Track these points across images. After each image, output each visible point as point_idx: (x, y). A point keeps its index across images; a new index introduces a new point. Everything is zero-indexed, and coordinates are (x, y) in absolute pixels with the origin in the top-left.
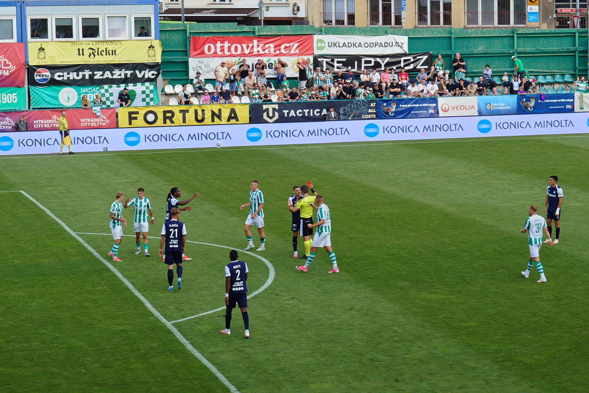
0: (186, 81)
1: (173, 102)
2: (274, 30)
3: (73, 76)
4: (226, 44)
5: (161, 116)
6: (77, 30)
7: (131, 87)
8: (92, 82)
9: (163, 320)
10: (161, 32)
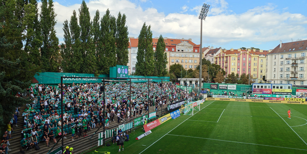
0: (295, 95)
1: (293, 97)
3: (278, 93)
5: (291, 99)
6: (279, 87)
7: (287, 95)
8: (281, 94)
9: (289, 126)
10: (292, 88)
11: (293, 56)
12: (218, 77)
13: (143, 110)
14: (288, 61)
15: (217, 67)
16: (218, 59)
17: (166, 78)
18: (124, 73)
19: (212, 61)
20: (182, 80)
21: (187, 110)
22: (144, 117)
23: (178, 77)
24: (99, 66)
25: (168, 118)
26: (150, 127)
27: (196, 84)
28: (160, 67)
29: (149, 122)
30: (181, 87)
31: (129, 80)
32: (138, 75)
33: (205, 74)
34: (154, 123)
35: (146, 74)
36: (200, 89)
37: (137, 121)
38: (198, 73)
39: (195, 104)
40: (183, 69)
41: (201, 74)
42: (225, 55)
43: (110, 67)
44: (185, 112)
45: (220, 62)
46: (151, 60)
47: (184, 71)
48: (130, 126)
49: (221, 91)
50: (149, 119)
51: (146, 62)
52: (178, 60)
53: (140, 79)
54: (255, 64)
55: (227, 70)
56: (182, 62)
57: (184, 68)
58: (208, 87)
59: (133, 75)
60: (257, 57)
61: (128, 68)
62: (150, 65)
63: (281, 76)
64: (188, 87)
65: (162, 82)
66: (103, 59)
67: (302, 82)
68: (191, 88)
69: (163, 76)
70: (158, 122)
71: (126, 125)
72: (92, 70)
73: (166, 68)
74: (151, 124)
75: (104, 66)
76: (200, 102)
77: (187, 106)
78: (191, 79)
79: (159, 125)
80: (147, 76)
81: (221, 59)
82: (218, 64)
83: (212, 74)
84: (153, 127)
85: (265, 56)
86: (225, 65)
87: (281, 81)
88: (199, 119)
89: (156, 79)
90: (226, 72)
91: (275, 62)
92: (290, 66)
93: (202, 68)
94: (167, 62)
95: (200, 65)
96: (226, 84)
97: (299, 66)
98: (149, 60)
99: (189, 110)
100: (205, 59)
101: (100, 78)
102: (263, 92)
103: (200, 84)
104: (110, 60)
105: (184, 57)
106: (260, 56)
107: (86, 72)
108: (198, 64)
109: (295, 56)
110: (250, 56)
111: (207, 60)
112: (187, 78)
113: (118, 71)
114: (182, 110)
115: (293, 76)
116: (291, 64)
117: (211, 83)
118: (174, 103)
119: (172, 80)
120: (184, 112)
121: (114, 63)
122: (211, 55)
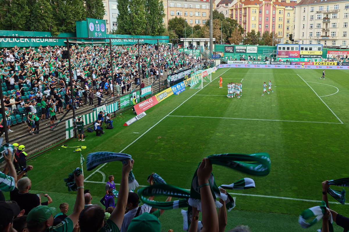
0: (326, 58)
1: (323, 61)
2: (343, 50)
3: (307, 56)
4: (334, 52)
5: (321, 64)
6: (308, 49)
7: (317, 59)
8: (310, 57)
9: (318, 96)
10: (323, 50)
11: (325, 8)
12: (234, 37)
13: (133, 84)
14: (320, 15)
15: (233, 22)
16: (234, 11)
17: (163, 37)
18: (100, 30)
19: (227, 13)
20: (186, 40)
21: (194, 82)
22: (133, 94)
23: (181, 36)
24: (59, 19)
25: (168, 93)
26: (144, 108)
27: (205, 46)
28: (154, 22)
29: (141, 100)
30: (186, 50)
31: (108, 41)
32: (121, 33)
33: (217, 32)
34: (149, 101)
35: (134, 32)
36: (210, 53)
37: (124, 100)
38: (208, 30)
39: (205, 74)
40: (187, 25)
41: (212, 32)
42: (243, 6)
43: (75, 21)
44: (192, 85)
45: (236, 15)
46: (140, 11)
47: (189, 28)
48: (114, 107)
49: (239, 54)
50: (142, 97)
51: (133, 14)
52: (179, 12)
53: (124, 40)
54: (281, 18)
55: (246, 26)
56: (185, 15)
57: (189, 24)
58: (222, 50)
59: (113, 33)
60: (283, 10)
61: (105, 23)
62: (139, 19)
63: (311, 34)
64: (194, 51)
65: (158, 44)
66: (64, 9)
67: (334, 41)
68: (198, 51)
69: (159, 35)
70: (155, 99)
71: (108, 106)
72: (46, 26)
73: (163, 24)
74: (145, 103)
75: (65, 19)
76: (211, 71)
77: (194, 76)
78: (198, 39)
79: (156, 103)
80: (136, 35)
81: (238, 10)
82: (234, 18)
83: (226, 32)
84: (147, 107)
85: (292, 8)
86: (243, 20)
87: (311, 41)
88: (210, 93)
89: (149, 39)
90: (245, 29)
91: (304, 17)
92: (321, 22)
93: (214, 23)
94: (164, 15)
95: (210, 20)
96: (244, 45)
97: (332, 21)
98: (138, 10)
99: (197, 82)
100: (217, 11)
101: (61, 38)
102: (289, 55)
103: (211, 46)
104: (75, 11)
105: (187, 8)
106: (286, 8)
107: (36, 29)
108: (208, 18)
109: (328, 8)
110: (275, 8)
111: (219, 12)
112: (193, 37)
113: (90, 28)
114: (187, 82)
115: (324, 35)
116: (322, 20)
117: (225, 44)
118: (176, 73)
119: (172, 40)
120: (190, 85)
121: (83, 14)
122: (224, 5)
